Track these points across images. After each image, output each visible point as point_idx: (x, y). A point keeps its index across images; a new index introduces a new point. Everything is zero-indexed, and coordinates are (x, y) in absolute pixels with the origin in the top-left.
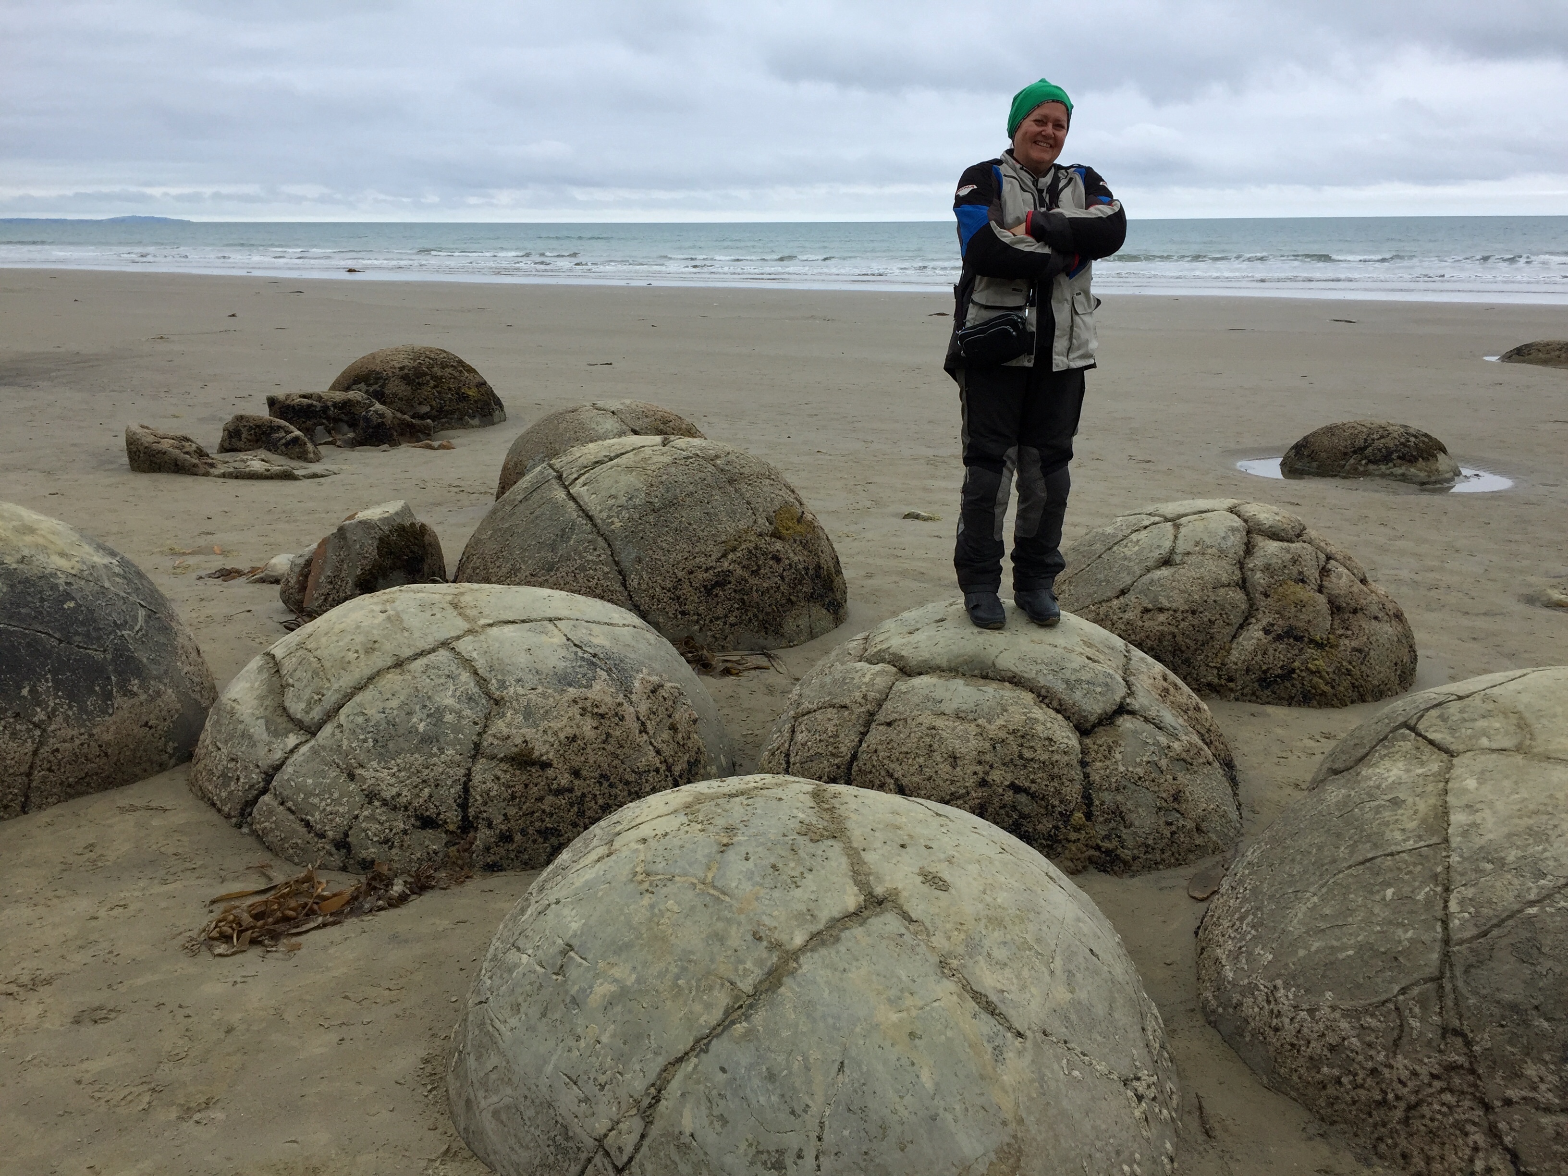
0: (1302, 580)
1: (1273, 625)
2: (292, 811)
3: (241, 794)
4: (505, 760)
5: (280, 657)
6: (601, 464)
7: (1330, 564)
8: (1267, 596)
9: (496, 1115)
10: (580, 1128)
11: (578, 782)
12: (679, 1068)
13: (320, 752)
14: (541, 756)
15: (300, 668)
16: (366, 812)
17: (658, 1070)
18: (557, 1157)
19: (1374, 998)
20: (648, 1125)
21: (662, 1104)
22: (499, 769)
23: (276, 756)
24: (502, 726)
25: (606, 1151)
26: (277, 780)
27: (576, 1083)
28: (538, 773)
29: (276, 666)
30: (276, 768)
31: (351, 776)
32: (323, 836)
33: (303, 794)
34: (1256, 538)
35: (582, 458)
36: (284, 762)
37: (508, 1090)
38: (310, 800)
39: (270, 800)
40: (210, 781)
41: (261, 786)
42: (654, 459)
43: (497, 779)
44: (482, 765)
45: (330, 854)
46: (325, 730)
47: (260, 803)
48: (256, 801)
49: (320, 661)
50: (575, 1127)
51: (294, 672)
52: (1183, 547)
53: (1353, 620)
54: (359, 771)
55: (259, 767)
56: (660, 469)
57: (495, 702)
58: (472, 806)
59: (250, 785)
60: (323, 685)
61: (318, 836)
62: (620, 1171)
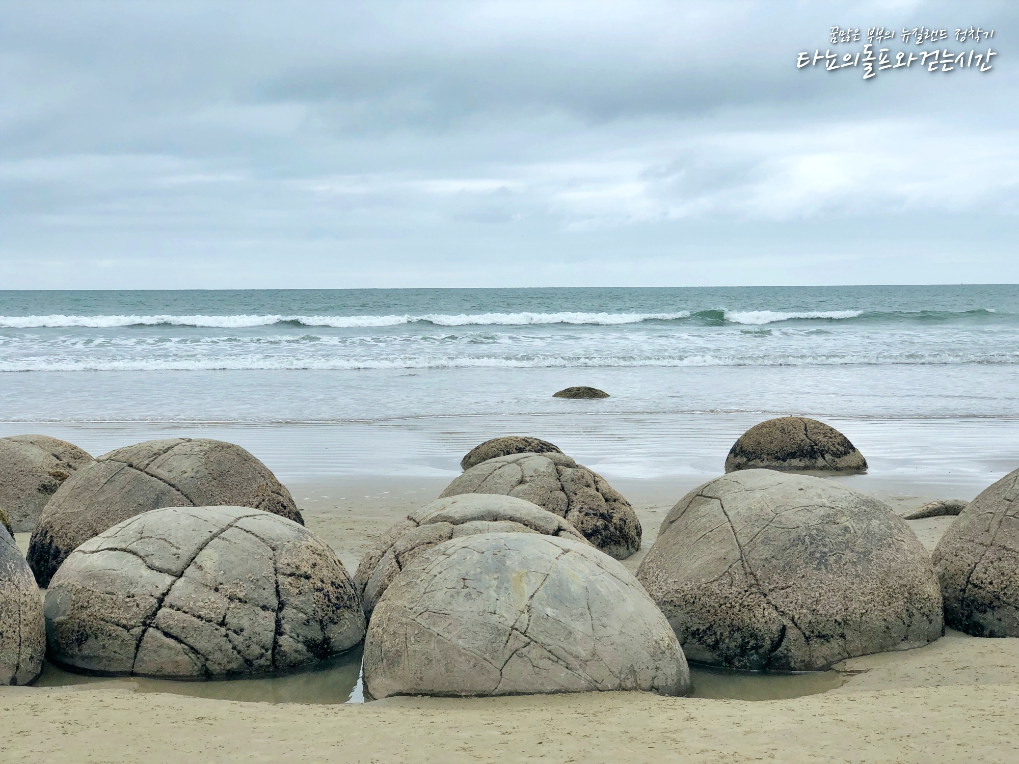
0: (588, 486)
1: (582, 508)
2: (186, 613)
3: (143, 612)
4: (290, 575)
5: (124, 546)
6: (160, 455)
7: (597, 479)
8: (576, 494)
9: (459, 637)
10: (502, 626)
11: (324, 585)
12: (534, 599)
13: (193, 580)
14: (306, 572)
15: (151, 546)
16: (232, 606)
17: (526, 601)
18: (496, 638)
19: (720, 574)
20: (530, 616)
21: (533, 610)
22: (290, 579)
23: (162, 588)
24: (284, 559)
25: (517, 629)
26: (168, 600)
27: (495, 613)
28: (307, 581)
29: (124, 550)
30: (164, 595)
31: (217, 590)
32: (211, 621)
33: (192, 603)
34: (561, 467)
35: (141, 453)
36: (169, 590)
37: (462, 627)
38: (197, 604)
39: (168, 610)
40: (112, 612)
41: (157, 605)
42: (197, 449)
43: (291, 584)
44: (281, 578)
45: (217, 629)
46: (188, 572)
47: (160, 613)
48: (154, 614)
49: (165, 540)
50: (500, 626)
51: (147, 549)
52: (528, 473)
53: (616, 505)
54: (220, 586)
55: (152, 596)
56: (206, 454)
57: (274, 549)
58: (283, 598)
59: (148, 607)
60: (175, 551)
61: (208, 621)
62: (524, 633)
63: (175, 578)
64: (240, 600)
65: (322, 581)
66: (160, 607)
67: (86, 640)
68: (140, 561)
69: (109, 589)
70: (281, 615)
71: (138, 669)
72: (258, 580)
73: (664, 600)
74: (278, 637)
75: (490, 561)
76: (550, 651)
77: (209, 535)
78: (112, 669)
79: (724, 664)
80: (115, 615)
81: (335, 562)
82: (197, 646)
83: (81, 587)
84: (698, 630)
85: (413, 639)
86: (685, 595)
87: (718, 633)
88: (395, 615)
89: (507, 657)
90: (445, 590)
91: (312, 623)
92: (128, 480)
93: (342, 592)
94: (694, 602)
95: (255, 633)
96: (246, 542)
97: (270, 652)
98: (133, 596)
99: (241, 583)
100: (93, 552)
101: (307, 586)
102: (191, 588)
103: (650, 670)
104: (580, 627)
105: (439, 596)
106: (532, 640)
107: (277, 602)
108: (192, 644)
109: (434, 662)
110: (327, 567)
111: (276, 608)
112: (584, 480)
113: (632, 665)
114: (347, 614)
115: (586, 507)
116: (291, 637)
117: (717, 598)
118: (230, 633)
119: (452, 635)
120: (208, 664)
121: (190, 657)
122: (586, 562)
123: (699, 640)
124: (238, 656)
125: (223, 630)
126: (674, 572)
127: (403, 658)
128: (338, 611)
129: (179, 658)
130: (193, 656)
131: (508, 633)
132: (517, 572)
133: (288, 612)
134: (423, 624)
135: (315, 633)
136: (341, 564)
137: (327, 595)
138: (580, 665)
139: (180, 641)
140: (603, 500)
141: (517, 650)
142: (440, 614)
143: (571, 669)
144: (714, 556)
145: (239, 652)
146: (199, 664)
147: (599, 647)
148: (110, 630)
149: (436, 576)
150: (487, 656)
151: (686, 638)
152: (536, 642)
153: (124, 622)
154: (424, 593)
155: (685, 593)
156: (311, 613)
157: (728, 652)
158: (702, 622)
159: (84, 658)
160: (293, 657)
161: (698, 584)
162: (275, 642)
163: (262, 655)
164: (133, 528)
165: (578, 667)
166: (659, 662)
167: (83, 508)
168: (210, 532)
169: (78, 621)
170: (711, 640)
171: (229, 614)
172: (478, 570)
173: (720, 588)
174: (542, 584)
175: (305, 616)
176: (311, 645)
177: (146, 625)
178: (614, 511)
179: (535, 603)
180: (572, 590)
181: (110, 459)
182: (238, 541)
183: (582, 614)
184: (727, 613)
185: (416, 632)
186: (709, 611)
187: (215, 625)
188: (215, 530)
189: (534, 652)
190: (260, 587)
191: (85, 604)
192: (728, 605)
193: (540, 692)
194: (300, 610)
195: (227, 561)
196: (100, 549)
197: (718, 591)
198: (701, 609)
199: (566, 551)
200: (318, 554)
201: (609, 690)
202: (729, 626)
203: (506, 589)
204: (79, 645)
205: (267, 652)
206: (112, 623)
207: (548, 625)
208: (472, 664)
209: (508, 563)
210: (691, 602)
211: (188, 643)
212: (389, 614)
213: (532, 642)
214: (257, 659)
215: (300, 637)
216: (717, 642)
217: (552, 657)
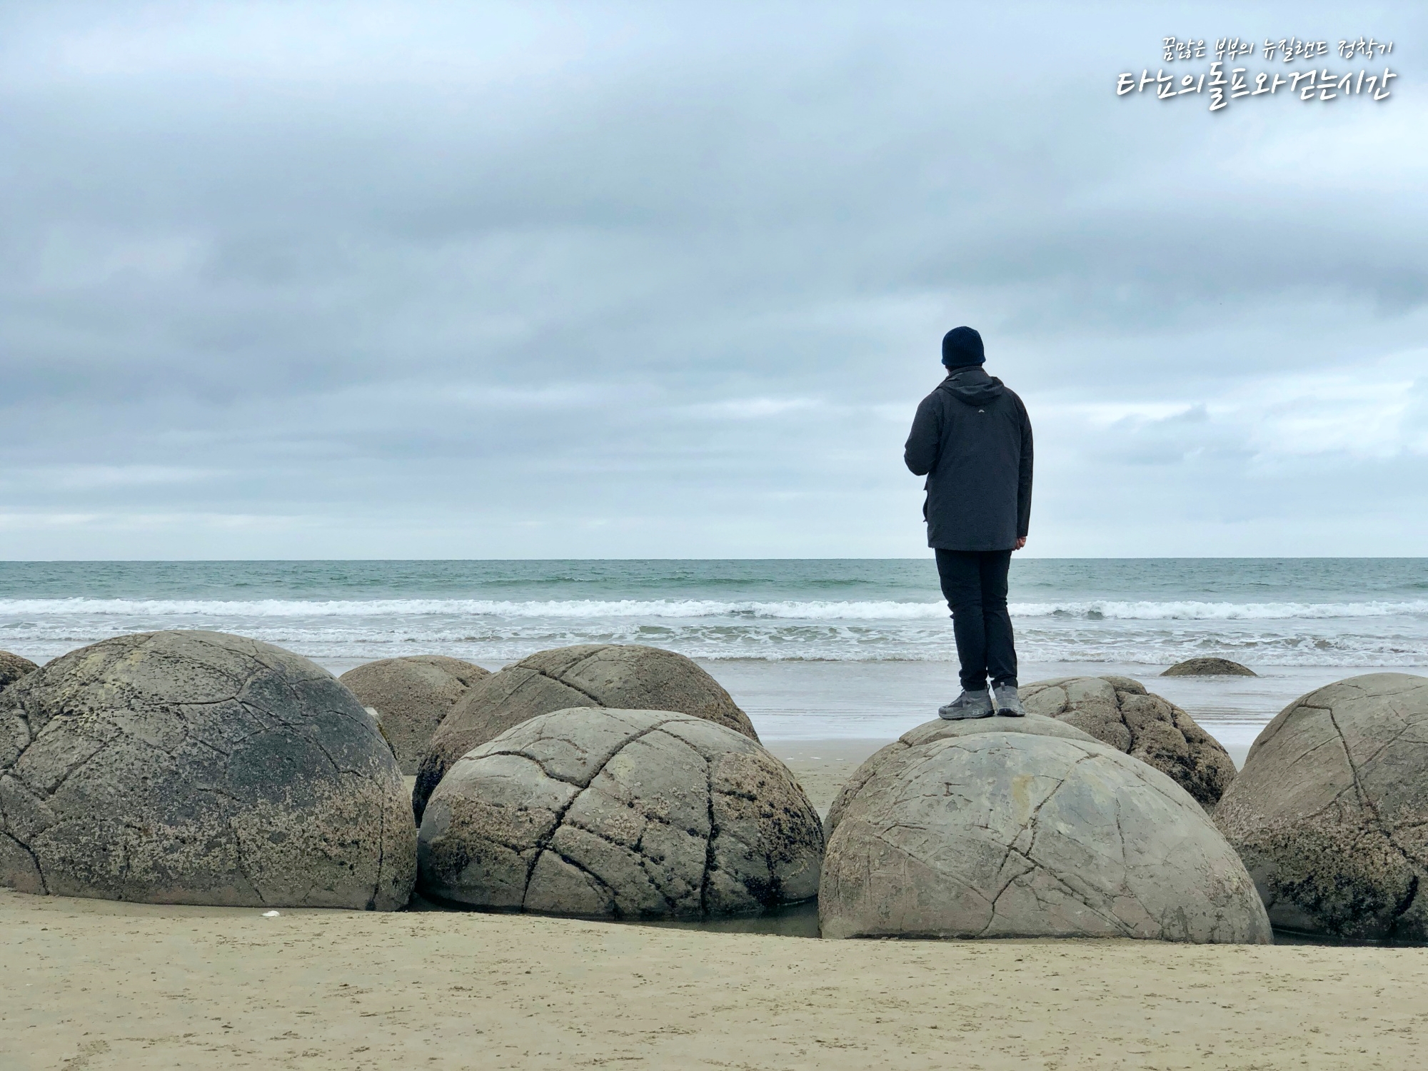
0: (1162, 719)
1: (1151, 747)
2: (589, 831)
3: (537, 830)
4: (729, 793)
5: (518, 749)
6: (580, 661)
7: (1175, 712)
8: (1143, 728)
9: (938, 858)
10: (996, 844)
11: (774, 810)
12: (1041, 810)
13: (601, 792)
14: (749, 792)
15: (551, 749)
16: (650, 826)
17: (1030, 812)
18: (987, 860)
19: (1324, 805)
20: (1035, 833)
21: (1039, 824)
22: (728, 798)
23: (563, 800)
24: (720, 773)
25: (1016, 849)
26: (569, 815)
27: (987, 828)
28: (750, 802)
29: (518, 753)
30: (565, 808)
31: (631, 805)
32: (623, 844)
33: (598, 819)
34: (1123, 693)
35: (557, 658)
36: (571, 803)
37: (942, 845)
38: (606, 822)
39: (569, 828)
40: (498, 830)
41: (555, 822)
42: (627, 654)
43: (728, 805)
44: (716, 797)
45: (630, 855)
46: (595, 781)
47: (559, 831)
48: (552, 833)
49: (569, 741)
50: (993, 845)
51: (546, 752)
52: (1074, 698)
53: (1202, 747)
54: (636, 801)
55: (550, 809)
56: (638, 661)
57: (708, 760)
58: (718, 821)
59: (544, 823)
60: (580, 754)
61: (618, 844)
62: (1026, 855)
63: (579, 789)
64: (661, 820)
65: (772, 805)
66: (559, 824)
67: (466, 865)
68: (537, 766)
69: (497, 800)
70: (714, 844)
71: (530, 903)
72: (685, 796)
73: (1245, 844)
74: (710, 872)
75: (984, 762)
76: (1061, 880)
77: (624, 738)
78: (497, 904)
79: (1328, 931)
80: (504, 832)
81: (792, 785)
82: (605, 875)
83: (463, 799)
84: (1292, 883)
85: (877, 862)
86: (1275, 836)
87: (1321, 888)
88: (856, 833)
89: (1001, 885)
90: (922, 798)
91: (755, 857)
92: (539, 691)
93: (799, 822)
94: (1286, 845)
95: (679, 863)
96: (674, 749)
97: (699, 890)
98: (526, 809)
99: (663, 798)
100: (482, 757)
101: (750, 810)
102: (599, 801)
103: (1207, 918)
104: (1105, 851)
105: (914, 806)
106: (1037, 864)
107: (710, 826)
108: (597, 873)
109: (903, 892)
110: (780, 788)
111: (709, 834)
112: (1156, 710)
113: (1180, 908)
114: (804, 852)
115: (1157, 746)
116: (727, 873)
117: (1318, 838)
118: (647, 861)
119: (929, 854)
120: (618, 899)
121: (594, 890)
122: (1120, 770)
123: (1294, 898)
124: (657, 892)
125: (638, 856)
126: (1259, 805)
127: (864, 888)
128: (793, 846)
129: (581, 889)
130: (598, 888)
131: (1003, 854)
132: (1019, 776)
133: (723, 841)
134: (891, 842)
135: (760, 871)
136: (801, 790)
137: (777, 824)
138: (1104, 902)
139: (583, 869)
140: (1183, 738)
141: (1016, 877)
142: (912, 828)
143: (1091, 906)
144: (1317, 782)
145: (658, 887)
146: (606, 899)
147: (1132, 879)
148: (496, 853)
149: (911, 781)
150: (975, 883)
151: (1275, 896)
152: (1042, 867)
153: (514, 841)
154: (895, 804)
155: (1274, 833)
156: (753, 841)
157: (1333, 915)
158: (1298, 873)
159: (462, 888)
160: (729, 899)
161: (1293, 820)
162: (706, 879)
163: (688, 894)
164: (531, 727)
165: (1101, 903)
166: (1222, 908)
167: (482, 725)
168: (626, 733)
169: (457, 840)
170: (1309, 898)
171: (646, 837)
172: (968, 773)
173: (1324, 825)
174: (1054, 792)
175: (746, 847)
176: (753, 885)
177: (541, 847)
178: (1200, 756)
179: (1042, 815)
180: (1096, 802)
181: (519, 665)
182: (661, 747)
183: (1108, 834)
184: (1334, 860)
185: (882, 853)
186: (1307, 858)
187: (627, 849)
188: (633, 732)
189: (1039, 881)
190: (688, 805)
191: (468, 819)
192: (1335, 848)
193: (1047, 935)
194: (741, 839)
195: (646, 770)
196: (489, 754)
197: (1320, 830)
198: (1296, 855)
199: (1091, 756)
200: (768, 772)
201: (1145, 939)
202: (1335, 878)
203: (1004, 796)
204: (459, 871)
205: (695, 889)
206: (499, 843)
207: (1060, 845)
208: (954, 893)
209: (1009, 763)
210: (1283, 845)
211: (593, 871)
212: (849, 833)
213: (1037, 867)
214: (682, 897)
215: (740, 874)
216: (1318, 901)
217: (1064, 888)
